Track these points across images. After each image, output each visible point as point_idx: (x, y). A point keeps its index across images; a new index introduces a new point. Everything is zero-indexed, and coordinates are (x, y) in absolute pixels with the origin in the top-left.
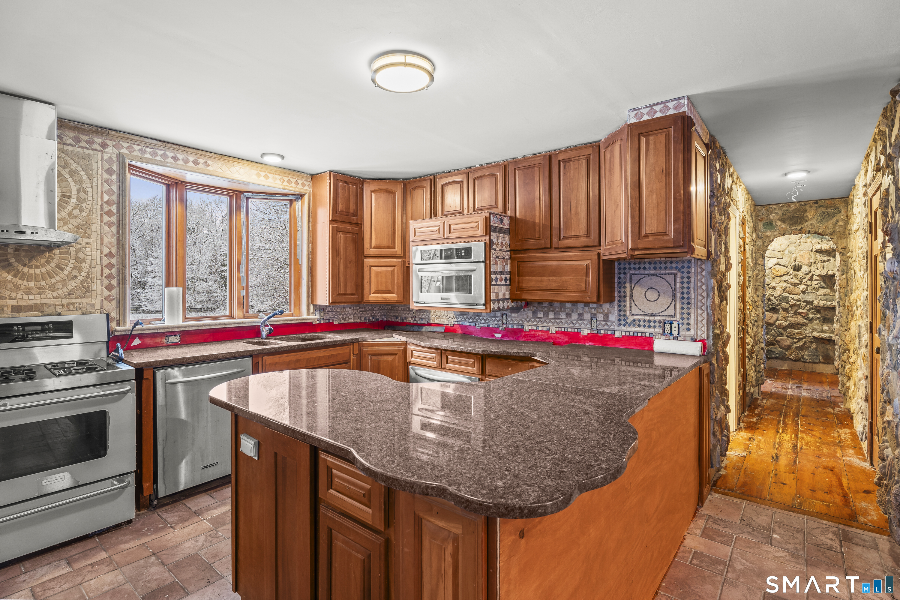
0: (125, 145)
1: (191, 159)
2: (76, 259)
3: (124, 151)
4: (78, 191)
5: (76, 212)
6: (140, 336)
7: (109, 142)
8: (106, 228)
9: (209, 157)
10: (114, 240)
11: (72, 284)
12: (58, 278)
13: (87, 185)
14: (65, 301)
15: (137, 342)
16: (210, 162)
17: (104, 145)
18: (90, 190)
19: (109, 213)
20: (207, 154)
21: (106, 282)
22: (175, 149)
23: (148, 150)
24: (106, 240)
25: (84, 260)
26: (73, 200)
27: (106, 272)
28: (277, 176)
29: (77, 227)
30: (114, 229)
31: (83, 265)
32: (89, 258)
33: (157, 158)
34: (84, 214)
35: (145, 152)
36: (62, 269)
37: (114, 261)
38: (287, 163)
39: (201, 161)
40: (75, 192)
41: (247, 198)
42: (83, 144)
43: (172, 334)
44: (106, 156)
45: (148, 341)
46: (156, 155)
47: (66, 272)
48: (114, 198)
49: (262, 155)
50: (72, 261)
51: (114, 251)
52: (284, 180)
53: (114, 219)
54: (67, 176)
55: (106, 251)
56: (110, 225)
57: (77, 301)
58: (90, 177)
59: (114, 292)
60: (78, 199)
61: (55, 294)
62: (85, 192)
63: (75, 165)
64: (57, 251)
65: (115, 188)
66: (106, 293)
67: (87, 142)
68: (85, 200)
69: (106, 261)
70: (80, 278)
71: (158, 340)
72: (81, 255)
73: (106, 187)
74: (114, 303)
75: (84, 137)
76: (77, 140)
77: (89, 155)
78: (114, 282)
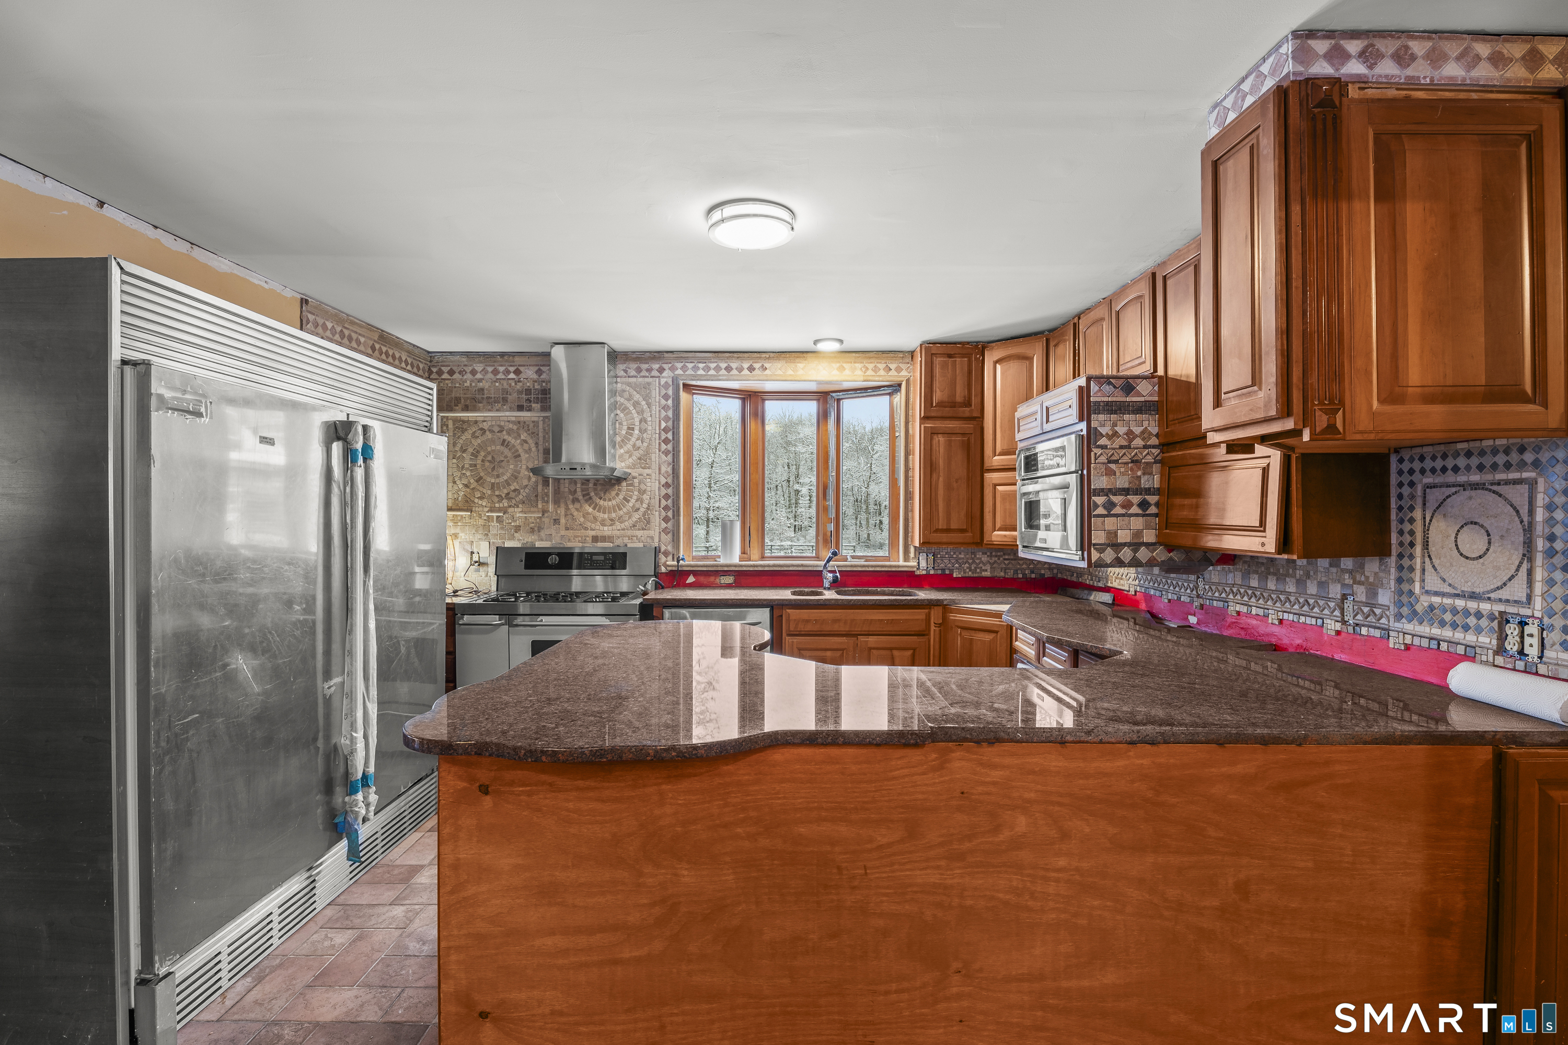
0: (679, 365)
1: (746, 365)
2: (639, 491)
3: (679, 372)
4: (641, 421)
5: (639, 443)
6: (695, 573)
7: (665, 366)
8: (663, 456)
9: (766, 358)
10: (670, 470)
11: (636, 516)
12: (625, 510)
13: (647, 415)
14: (629, 533)
15: (691, 579)
16: (767, 365)
17: (661, 370)
18: (649, 419)
19: (666, 441)
20: (764, 355)
21: (663, 514)
22: (728, 358)
23: (701, 365)
24: (663, 469)
25: (645, 492)
26: (637, 432)
27: (664, 503)
28: (857, 365)
29: (640, 459)
30: (670, 458)
31: (645, 497)
32: (649, 489)
33: (710, 373)
34: (645, 444)
35: (698, 368)
36: (628, 501)
37: (670, 491)
38: (847, 346)
39: (757, 366)
40: (637, 423)
41: (839, 400)
42: (644, 373)
43: (726, 573)
44: (663, 381)
45: (702, 579)
46: (709, 369)
47: (631, 504)
48: (670, 424)
49: (816, 342)
50: (636, 493)
51: (670, 481)
52: (867, 369)
53: (670, 447)
54: (631, 408)
55: (663, 481)
56: (666, 453)
57: (640, 533)
58: (649, 405)
59: (670, 525)
60: (640, 430)
61: (623, 526)
62: (646, 422)
63: (638, 396)
64: (624, 484)
65: (670, 414)
66: (664, 525)
67: (648, 370)
68: (646, 430)
69: (664, 491)
70: (642, 510)
71: (712, 579)
72: (643, 487)
73: (663, 414)
74: (670, 535)
75: (644, 366)
76: (639, 370)
77: (649, 384)
78: (670, 514)
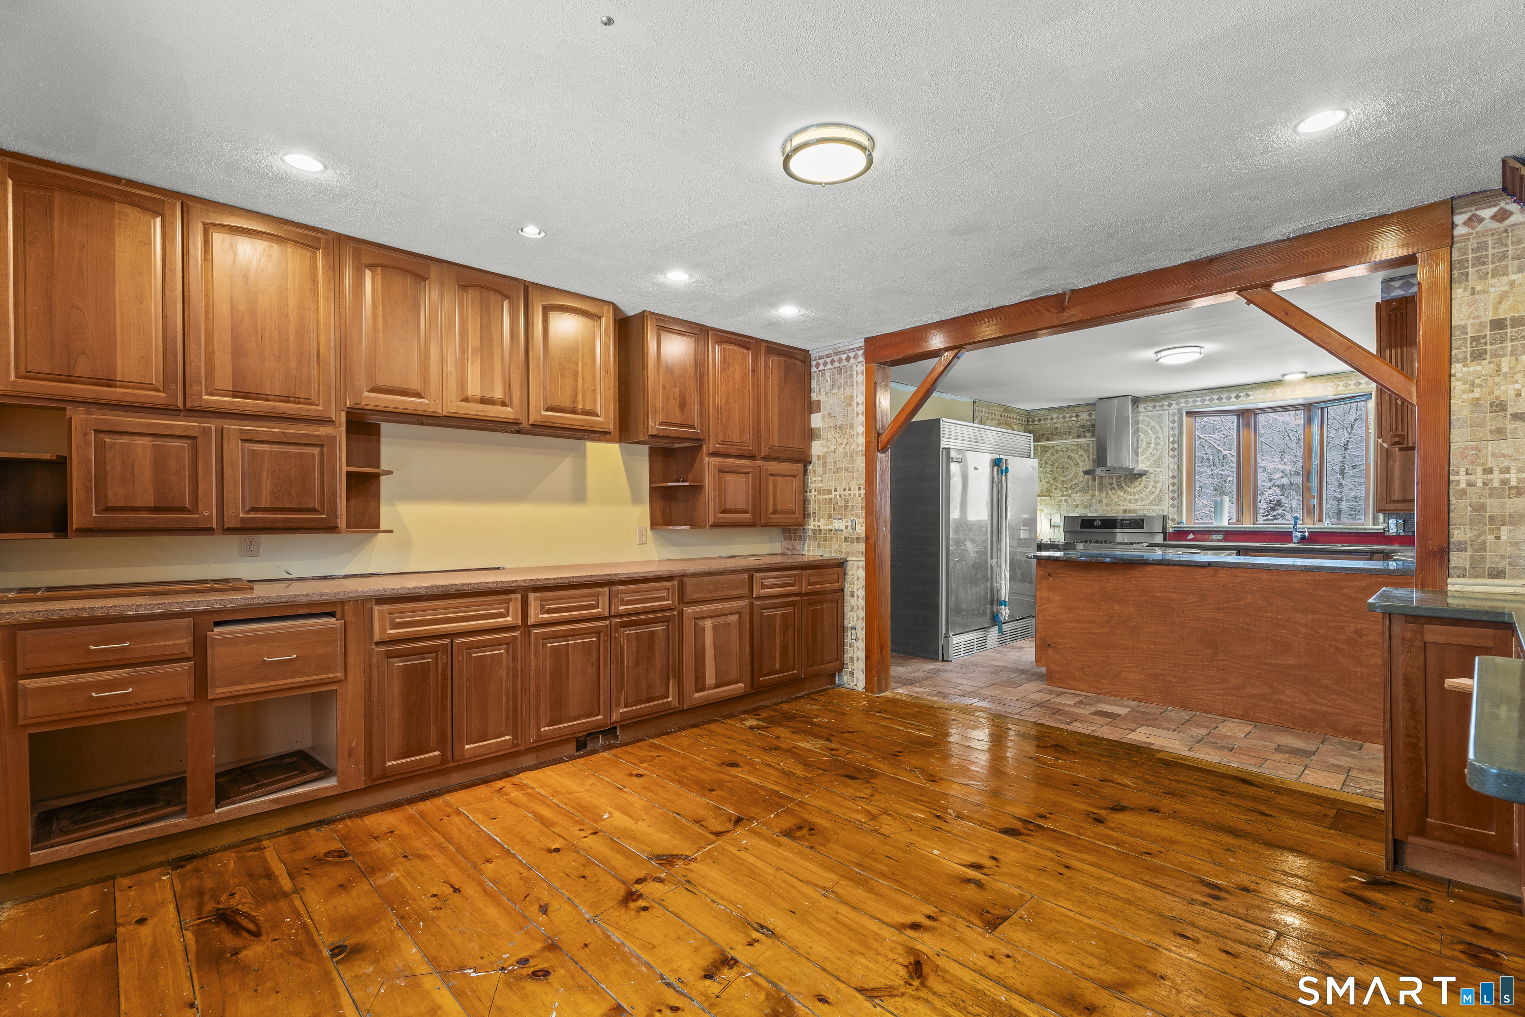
0: (1183, 401)
1: (1233, 395)
2: (1154, 482)
3: (1183, 405)
4: (1156, 438)
5: (1154, 452)
6: (1194, 532)
7: (1172, 402)
8: (1171, 459)
9: (1249, 389)
10: (1176, 467)
11: (1152, 497)
12: (1144, 493)
13: (1160, 434)
14: (1148, 507)
15: (1191, 536)
16: (1250, 393)
17: (1170, 405)
18: (1162, 436)
19: (1173, 449)
20: (1247, 387)
21: (1171, 495)
22: (1219, 392)
23: (1199, 399)
24: (1171, 467)
25: (1158, 482)
26: (1153, 445)
27: (1171, 488)
28: (1328, 384)
29: (1155, 461)
30: (1176, 460)
31: (1158, 485)
32: (1161, 480)
34: (1159, 452)
35: (1197, 401)
36: (1147, 488)
37: (1176, 481)
38: (1309, 374)
39: (1242, 394)
40: (1153, 440)
41: (1322, 409)
42: (1158, 408)
43: (1217, 532)
44: (1171, 412)
45: (1199, 536)
46: (1205, 400)
47: (1149, 490)
48: (1176, 438)
49: (1283, 376)
50: (1152, 483)
51: (1176, 474)
52: (1338, 386)
53: (1176, 453)
54: (1149, 431)
55: (1171, 474)
56: (1173, 457)
57: (1154, 508)
58: (1161, 428)
59: (1176, 502)
60: (1155, 444)
61: (1143, 503)
62: (1159, 438)
63: (1154, 423)
64: (1144, 477)
65: (1176, 432)
66: (1171, 502)
67: (1160, 406)
68: (1159, 444)
69: (1171, 481)
70: (1156, 493)
71: (1207, 536)
72: (1157, 479)
73: (1171, 432)
74: (1176, 508)
75: (1158, 404)
76: (1154, 407)
77: (1161, 415)
78: (1176, 495)
